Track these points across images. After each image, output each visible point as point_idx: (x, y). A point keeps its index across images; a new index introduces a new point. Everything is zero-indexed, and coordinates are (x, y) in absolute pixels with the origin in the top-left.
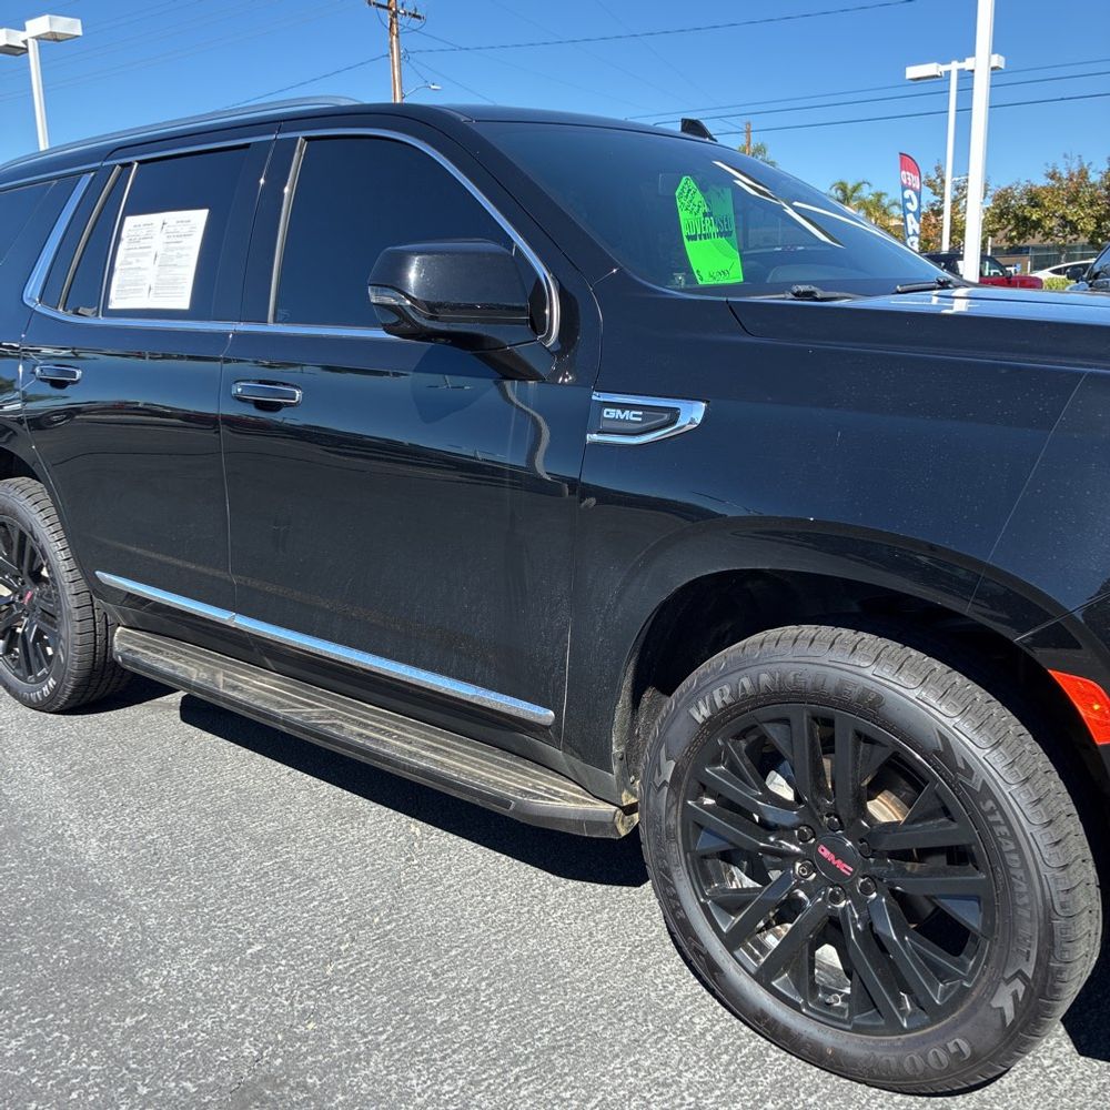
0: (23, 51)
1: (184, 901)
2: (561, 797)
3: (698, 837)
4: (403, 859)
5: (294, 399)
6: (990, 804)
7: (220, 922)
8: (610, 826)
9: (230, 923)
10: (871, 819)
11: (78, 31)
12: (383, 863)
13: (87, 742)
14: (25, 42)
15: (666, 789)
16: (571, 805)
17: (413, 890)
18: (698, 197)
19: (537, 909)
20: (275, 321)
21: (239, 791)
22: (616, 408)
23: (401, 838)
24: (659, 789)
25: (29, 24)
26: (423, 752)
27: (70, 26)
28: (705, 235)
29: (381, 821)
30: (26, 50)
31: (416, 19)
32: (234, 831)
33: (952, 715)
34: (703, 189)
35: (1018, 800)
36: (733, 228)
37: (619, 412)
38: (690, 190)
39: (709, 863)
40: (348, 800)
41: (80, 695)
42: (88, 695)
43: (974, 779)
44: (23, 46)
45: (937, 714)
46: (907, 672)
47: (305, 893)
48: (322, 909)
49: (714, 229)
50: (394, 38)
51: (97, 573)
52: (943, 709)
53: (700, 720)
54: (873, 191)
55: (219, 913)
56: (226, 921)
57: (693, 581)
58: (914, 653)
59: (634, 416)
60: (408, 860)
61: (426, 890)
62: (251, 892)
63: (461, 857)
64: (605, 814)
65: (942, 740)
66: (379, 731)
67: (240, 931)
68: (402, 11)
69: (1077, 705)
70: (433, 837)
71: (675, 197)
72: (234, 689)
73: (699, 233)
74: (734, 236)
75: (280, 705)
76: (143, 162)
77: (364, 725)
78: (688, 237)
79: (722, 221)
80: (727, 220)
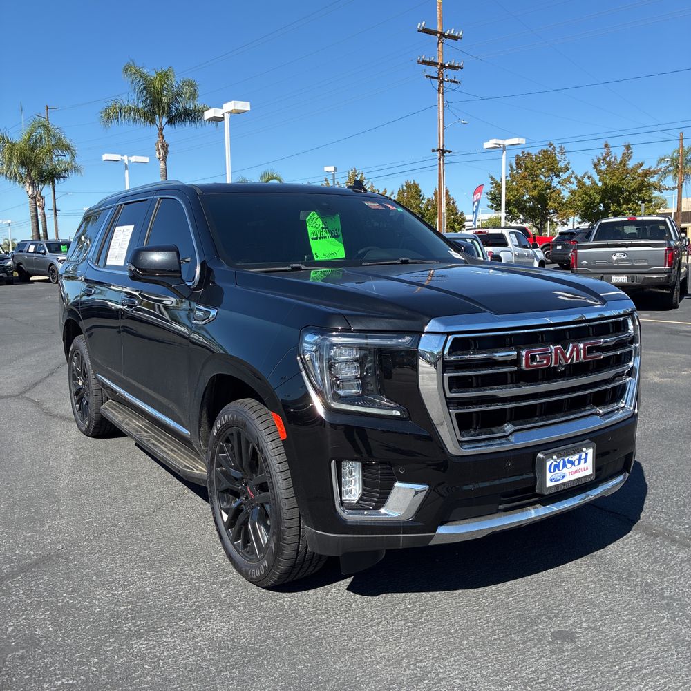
0: (222, 119)
2: (197, 469)
5: (135, 304)
11: (248, 108)
12: (162, 500)
14: (223, 115)
16: (197, 472)
17: (163, 510)
18: (319, 221)
22: (199, 311)
23: (178, 493)
25: (225, 106)
27: (244, 106)
29: (176, 487)
31: (455, 84)
34: (322, 217)
36: (340, 234)
38: (314, 218)
40: (171, 478)
44: (222, 116)
49: (328, 235)
50: (441, 95)
51: (97, 374)
53: (215, 434)
59: (202, 313)
63: (193, 502)
68: (446, 80)
69: (277, 425)
70: (190, 494)
71: (305, 221)
72: (127, 424)
73: (319, 236)
74: (341, 237)
75: (137, 431)
76: (125, 204)
77: (157, 440)
78: (313, 239)
79: (334, 230)
80: (336, 229)
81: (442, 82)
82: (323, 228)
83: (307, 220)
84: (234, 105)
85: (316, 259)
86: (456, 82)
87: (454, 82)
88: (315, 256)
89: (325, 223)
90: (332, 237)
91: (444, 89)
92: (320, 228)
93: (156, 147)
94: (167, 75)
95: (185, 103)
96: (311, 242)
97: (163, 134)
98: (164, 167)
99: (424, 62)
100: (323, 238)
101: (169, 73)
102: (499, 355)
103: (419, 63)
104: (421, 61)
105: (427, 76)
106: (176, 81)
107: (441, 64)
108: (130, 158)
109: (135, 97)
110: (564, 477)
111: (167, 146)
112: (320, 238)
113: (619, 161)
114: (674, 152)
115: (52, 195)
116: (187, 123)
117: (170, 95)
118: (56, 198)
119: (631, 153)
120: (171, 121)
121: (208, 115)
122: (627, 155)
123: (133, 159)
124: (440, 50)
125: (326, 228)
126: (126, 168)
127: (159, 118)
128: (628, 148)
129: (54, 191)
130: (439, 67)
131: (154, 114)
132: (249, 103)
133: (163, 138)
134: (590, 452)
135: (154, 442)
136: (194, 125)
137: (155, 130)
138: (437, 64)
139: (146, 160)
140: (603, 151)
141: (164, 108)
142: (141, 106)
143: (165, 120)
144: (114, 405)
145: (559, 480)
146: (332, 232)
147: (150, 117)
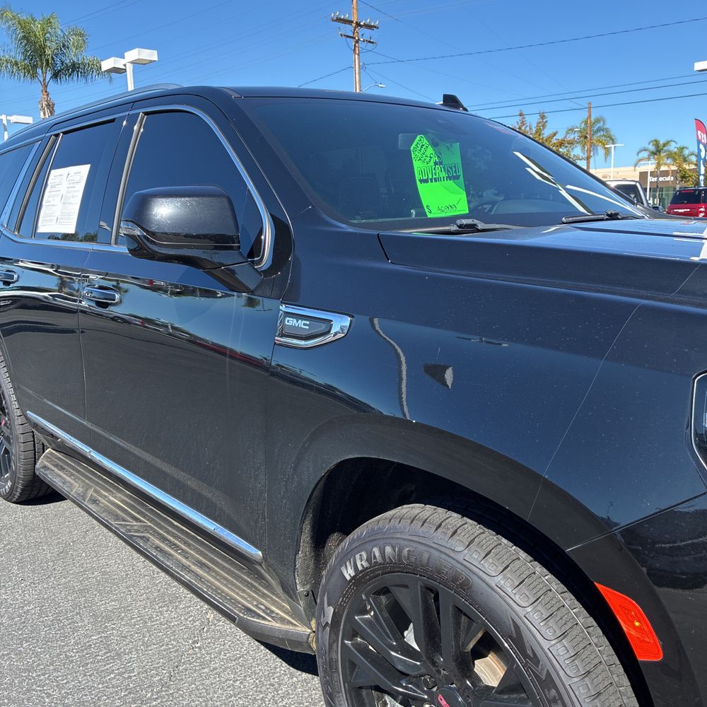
0: (123, 71)
1: (23, 665)
2: (272, 617)
3: (354, 671)
4: (191, 641)
5: (114, 300)
6: (553, 692)
7: (39, 686)
8: (306, 645)
9: (45, 688)
10: (476, 679)
11: (156, 58)
12: (174, 643)
13: (25, 527)
14: (125, 65)
15: (328, 629)
16: (277, 625)
17: (186, 670)
18: (430, 150)
19: (270, 696)
20: (116, 244)
21: (105, 573)
22: (294, 318)
23: (197, 623)
24: (324, 628)
25: (126, 54)
26: (193, 567)
27: (150, 55)
28: (435, 179)
29: (189, 607)
30: (125, 70)
31: (371, 44)
32: (85, 607)
33: (524, 605)
34: (434, 144)
35: (577, 693)
36: (461, 173)
37: (295, 320)
38: (423, 145)
39: (364, 692)
40: (174, 586)
41: (27, 492)
42: (35, 493)
43: (540, 667)
44: (124, 67)
45: (511, 602)
46: (491, 561)
47: (108, 667)
48: (114, 682)
49: (444, 174)
50: (356, 56)
51: (28, 412)
52: (517, 598)
53: (348, 578)
54: (678, 146)
55: (42, 677)
56: (44, 686)
57: (340, 462)
58: (505, 541)
59: (304, 324)
60: (194, 642)
61: (195, 671)
62: (72, 661)
63: (233, 643)
64: (301, 635)
65: (514, 627)
66: (172, 545)
67: (49, 695)
68: (362, 40)
69: (620, 621)
70: (221, 623)
71: (410, 151)
72: (94, 501)
73: (430, 177)
74: (462, 179)
75: (117, 518)
76: (65, 133)
77: (164, 539)
78: (422, 181)
79: (451, 168)
80: (455, 166)
81: (357, 42)
82: (436, 163)
83: (412, 148)
84: (139, 54)
85: (429, 214)
86: (373, 43)
87: (370, 42)
88: (427, 210)
89: (439, 154)
90: (449, 178)
91: (360, 49)
92: (432, 163)
93: (40, 106)
94: (50, 23)
95: (71, 56)
96: (420, 186)
97: (48, 91)
99: (339, 20)
100: (436, 181)
101: (52, 20)
103: (333, 20)
104: (335, 18)
105: (341, 35)
106: (60, 29)
107: (357, 22)
108: (9, 118)
109: (13, 46)
111: (53, 103)
112: (431, 180)
113: (534, 129)
114: (581, 124)
116: (75, 78)
117: (54, 46)
119: (546, 122)
120: (56, 75)
121: (107, 65)
122: (542, 124)
123: (13, 119)
124: (355, 7)
125: (441, 163)
126: (6, 130)
127: (42, 72)
128: (543, 117)
130: (354, 25)
131: (35, 67)
132: (156, 52)
133: (48, 95)
135: (157, 542)
136: (84, 80)
138: (352, 22)
139: (28, 120)
140: (518, 118)
141: (47, 60)
142: (19, 57)
143: (49, 75)
144: (59, 459)
146: (448, 171)
147: (31, 70)
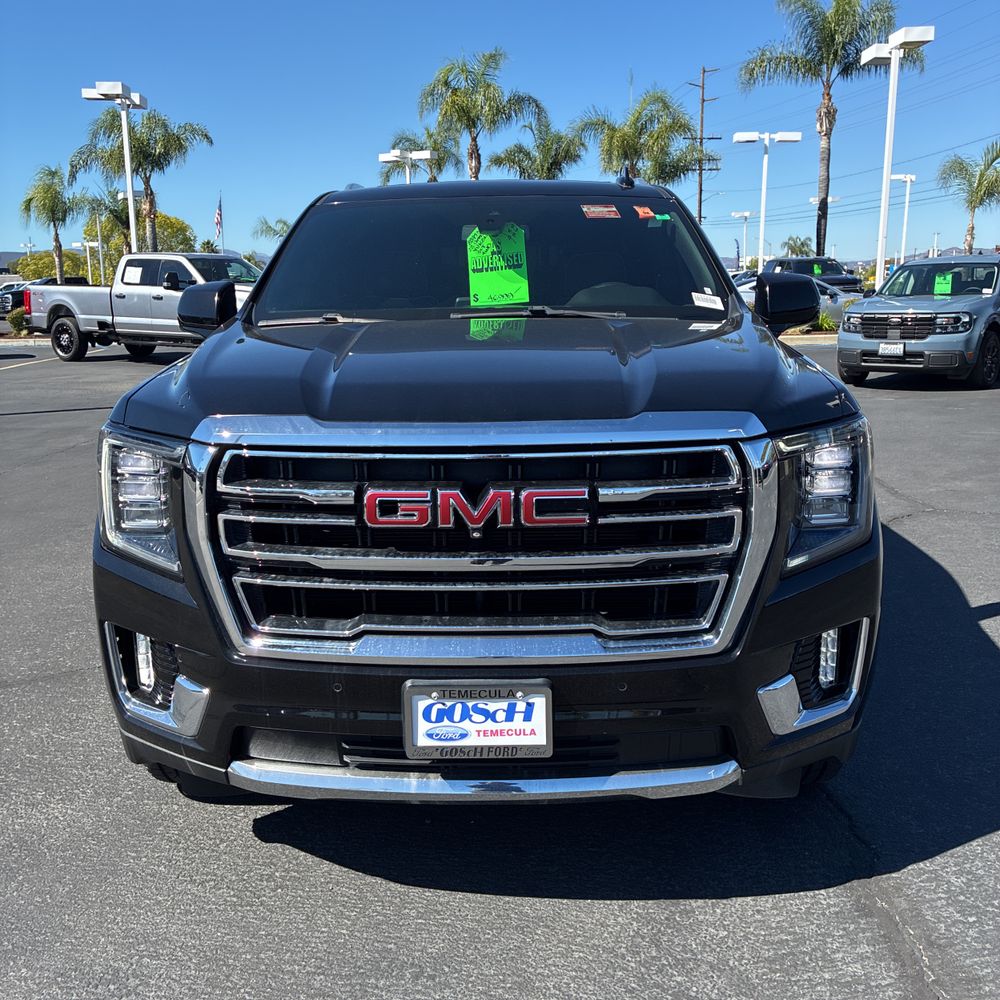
0: (887, 61)
11: (932, 36)
14: (889, 53)
18: (488, 241)
25: (891, 37)
28: (492, 268)
36: (524, 262)
38: (480, 236)
44: (889, 56)
49: (502, 264)
71: (466, 242)
73: (486, 266)
74: (525, 266)
78: (476, 271)
79: (512, 257)
80: (517, 256)
82: (493, 253)
83: (468, 239)
85: (473, 303)
88: (472, 298)
89: (497, 244)
90: (510, 267)
92: (489, 253)
93: (817, 115)
97: (831, 93)
98: (826, 146)
100: (492, 270)
102: (314, 494)
108: (773, 136)
110: (463, 736)
111: (835, 111)
112: (487, 270)
115: (698, 196)
118: (703, 199)
121: (867, 56)
123: (778, 136)
125: (499, 253)
126: (766, 153)
127: (828, 68)
129: (701, 190)
131: (821, 63)
132: (933, 28)
133: (830, 99)
134: (540, 703)
137: (819, 88)
139: (797, 136)
141: (836, 51)
142: (801, 51)
143: (835, 71)
145: (451, 739)
146: (508, 260)
147: (812, 68)
